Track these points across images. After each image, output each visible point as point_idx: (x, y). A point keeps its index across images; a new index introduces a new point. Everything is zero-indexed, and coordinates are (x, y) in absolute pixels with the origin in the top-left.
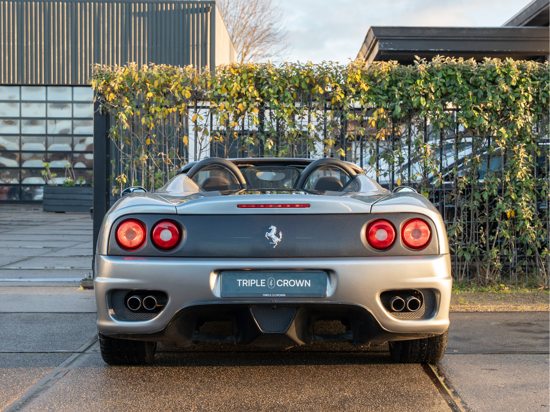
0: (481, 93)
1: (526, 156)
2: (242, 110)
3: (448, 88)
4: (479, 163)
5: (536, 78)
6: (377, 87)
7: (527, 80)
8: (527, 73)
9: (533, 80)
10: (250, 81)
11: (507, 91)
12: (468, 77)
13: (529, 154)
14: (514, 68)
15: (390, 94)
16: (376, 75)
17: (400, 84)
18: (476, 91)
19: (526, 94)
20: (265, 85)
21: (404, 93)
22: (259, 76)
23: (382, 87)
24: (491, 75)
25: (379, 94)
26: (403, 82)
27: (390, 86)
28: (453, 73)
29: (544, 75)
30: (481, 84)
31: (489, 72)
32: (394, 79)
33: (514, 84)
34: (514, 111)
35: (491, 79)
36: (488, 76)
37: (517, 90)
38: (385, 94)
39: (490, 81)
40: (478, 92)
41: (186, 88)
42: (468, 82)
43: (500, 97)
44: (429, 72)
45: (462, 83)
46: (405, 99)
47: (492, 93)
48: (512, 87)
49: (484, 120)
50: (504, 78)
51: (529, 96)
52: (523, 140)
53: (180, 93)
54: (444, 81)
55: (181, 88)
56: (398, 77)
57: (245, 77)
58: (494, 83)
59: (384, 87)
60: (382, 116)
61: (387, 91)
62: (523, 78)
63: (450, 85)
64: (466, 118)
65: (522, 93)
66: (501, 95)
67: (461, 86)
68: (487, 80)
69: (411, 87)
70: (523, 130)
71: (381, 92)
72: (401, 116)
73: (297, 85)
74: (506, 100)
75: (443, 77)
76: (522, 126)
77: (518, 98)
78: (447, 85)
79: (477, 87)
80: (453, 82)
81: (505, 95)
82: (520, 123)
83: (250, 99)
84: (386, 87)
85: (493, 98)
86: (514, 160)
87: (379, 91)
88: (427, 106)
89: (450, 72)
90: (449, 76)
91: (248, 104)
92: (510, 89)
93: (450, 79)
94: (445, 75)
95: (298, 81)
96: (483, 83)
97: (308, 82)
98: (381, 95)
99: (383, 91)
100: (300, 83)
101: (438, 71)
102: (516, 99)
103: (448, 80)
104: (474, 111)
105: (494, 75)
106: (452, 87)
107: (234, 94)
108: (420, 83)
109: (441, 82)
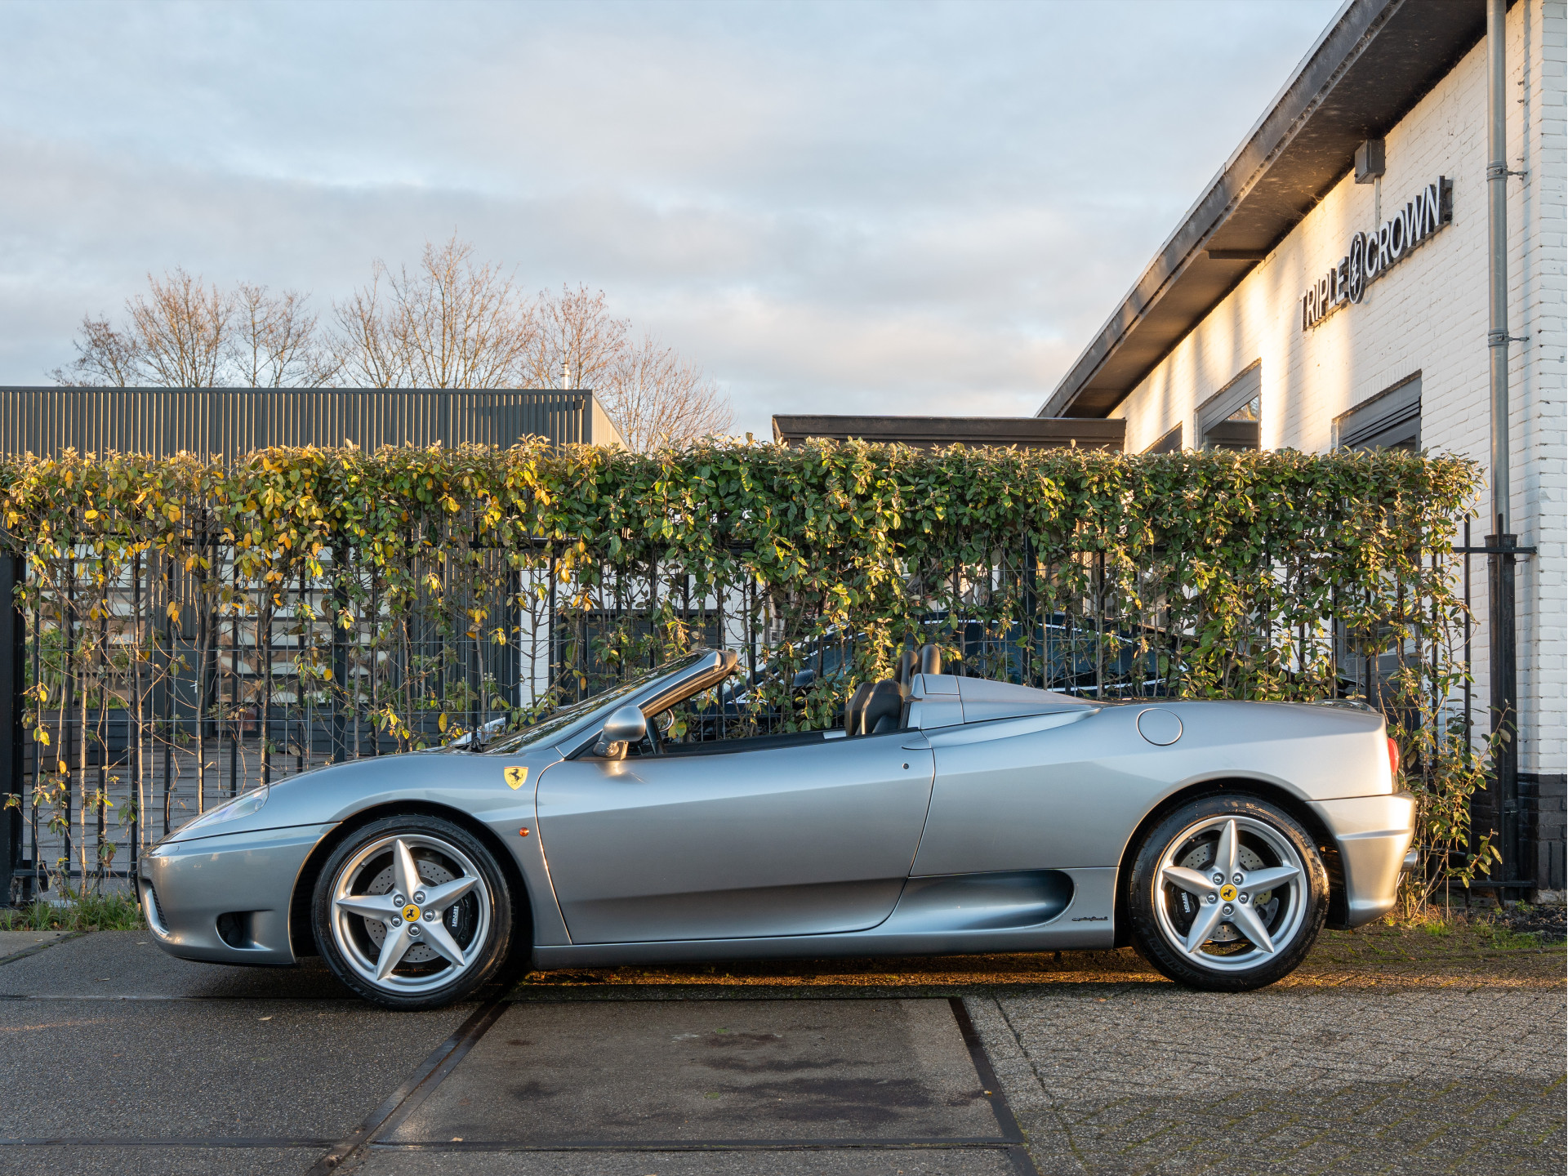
0: (793, 510)
1: (888, 643)
2: (289, 547)
3: (725, 501)
4: (793, 660)
5: (910, 480)
6: (573, 497)
7: (890, 484)
8: (889, 468)
9: (903, 482)
10: (307, 485)
11: (846, 508)
12: (768, 476)
13: (899, 640)
14: (861, 456)
15: (602, 511)
16: (570, 471)
17: (621, 492)
18: (785, 505)
19: (887, 513)
20: (338, 493)
21: (631, 511)
22: (326, 476)
23: (583, 497)
24: (814, 472)
25: (578, 512)
26: (627, 486)
27: (600, 496)
28: (734, 468)
29: (929, 472)
30: (793, 492)
31: (809, 467)
32: (610, 480)
33: (860, 490)
34: (865, 548)
35: (814, 481)
36: (808, 474)
37: (869, 504)
38: (593, 513)
39: (812, 486)
40: (787, 509)
41: (171, 500)
42: (770, 489)
43: (832, 518)
44: (683, 465)
45: (752, 490)
46: (635, 523)
47: (816, 511)
48: (857, 496)
49: (796, 566)
50: (841, 478)
51: (893, 517)
52: (887, 610)
53: (158, 510)
54: (713, 484)
55: (159, 498)
56: (619, 477)
57: (294, 476)
58: (821, 489)
59: (588, 496)
60: (582, 559)
61: (598, 507)
62: (881, 478)
63: (728, 494)
64: (762, 564)
65: (879, 510)
66: (835, 515)
67: (750, 496)
68: (808, 484)
69: (643, 497)
70: (884, 588)
71: (584, 509)
72: (625, 559)
73: (406, 493)
74: (847, 525)
75: (713, 477)
76: (881, 579)
77: (871, 522)
78: (722, 493)
79: (788, 499)
80: (733, 487)
81: (843, 515)
82: (877, 573)
83: (306, 523)
84: (594, 499)
85: (819, 520)
86: (868, 652)
87: (576, 506)
88: (679, 537)
89: (728, 466)
90: (724, 473)
91: (302, 535)
92: (853, 503)
93: (728, 482)
94: (716, 472)
95: (407, 485)
96: (796, 489)
97: (430, 487)
98: (584, 515)
99: (589, 506)
100: (413, 488)
101: (703, 464)
102: (867, 523)
103: (722, 482)
104: (778, 549)
105: (820, 473)
106: (732, 497)
107: (271, 512)
108: (661, 488)
109: (706, 486)
